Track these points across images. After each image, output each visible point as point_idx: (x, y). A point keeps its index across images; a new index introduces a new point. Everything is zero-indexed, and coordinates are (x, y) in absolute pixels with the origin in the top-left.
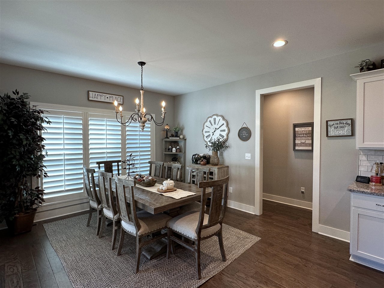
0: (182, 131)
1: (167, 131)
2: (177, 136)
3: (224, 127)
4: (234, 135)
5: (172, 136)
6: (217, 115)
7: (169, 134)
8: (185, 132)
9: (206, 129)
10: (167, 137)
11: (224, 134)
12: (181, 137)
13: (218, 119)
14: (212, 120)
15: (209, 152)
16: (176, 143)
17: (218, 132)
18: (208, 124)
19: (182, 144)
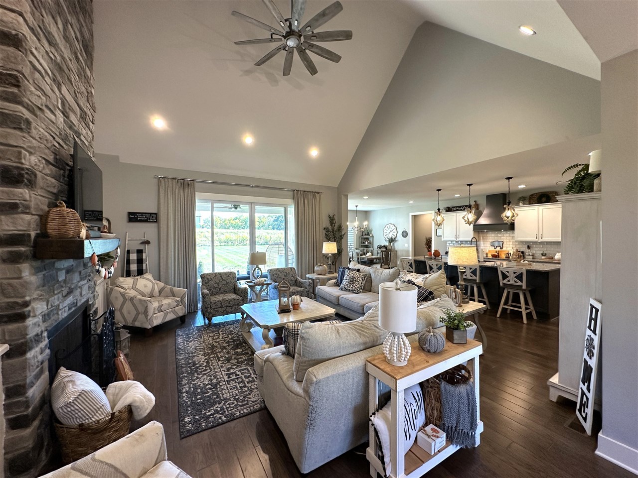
0: (371, 232)
1: (363, 232)
2: (368, 235)
3: (395, 230)
4: (400, 234)
5: (366, 235)
6: (391, 224)
7: (364, 234)
8: (372, 232)
9: (385, 231)
10: (362, 236)
11: (395, 234)
12: (371, 235)
13: (391, 226)
14: (388, 226)
15: (387, 244)
16: (367, 239)
17: (392, 233)
18: (386, 228)
19: (371, 239)
